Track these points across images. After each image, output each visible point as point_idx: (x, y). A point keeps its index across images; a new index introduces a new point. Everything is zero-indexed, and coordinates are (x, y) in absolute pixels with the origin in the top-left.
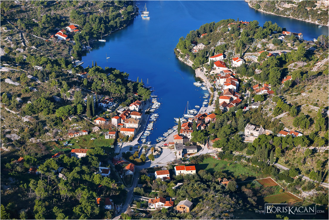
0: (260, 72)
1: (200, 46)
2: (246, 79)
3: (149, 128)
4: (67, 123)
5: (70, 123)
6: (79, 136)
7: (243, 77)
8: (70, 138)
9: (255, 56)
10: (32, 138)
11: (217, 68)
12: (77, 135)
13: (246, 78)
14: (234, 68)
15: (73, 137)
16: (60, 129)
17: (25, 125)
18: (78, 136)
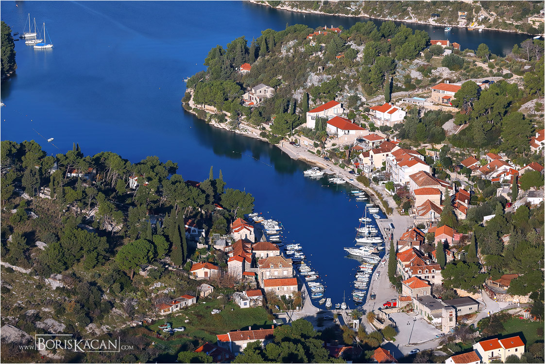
0: (456, 130)
1: (260, 92)
2: (429, 149)
3: (310, 276)
4: (140, 283)
5: (147, 283)
6: (181, 309)
7: (420, 145)
8: (165, 316)
9: (420, 97)
10: (90, 325)
11: (341, 132)
12: (177, 307)
13: (429, 146)
14: (385, 129)
15: (168, 313)
16: (133, 298)
17: (59, 296)
18: (178, 309)
